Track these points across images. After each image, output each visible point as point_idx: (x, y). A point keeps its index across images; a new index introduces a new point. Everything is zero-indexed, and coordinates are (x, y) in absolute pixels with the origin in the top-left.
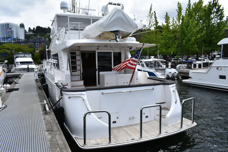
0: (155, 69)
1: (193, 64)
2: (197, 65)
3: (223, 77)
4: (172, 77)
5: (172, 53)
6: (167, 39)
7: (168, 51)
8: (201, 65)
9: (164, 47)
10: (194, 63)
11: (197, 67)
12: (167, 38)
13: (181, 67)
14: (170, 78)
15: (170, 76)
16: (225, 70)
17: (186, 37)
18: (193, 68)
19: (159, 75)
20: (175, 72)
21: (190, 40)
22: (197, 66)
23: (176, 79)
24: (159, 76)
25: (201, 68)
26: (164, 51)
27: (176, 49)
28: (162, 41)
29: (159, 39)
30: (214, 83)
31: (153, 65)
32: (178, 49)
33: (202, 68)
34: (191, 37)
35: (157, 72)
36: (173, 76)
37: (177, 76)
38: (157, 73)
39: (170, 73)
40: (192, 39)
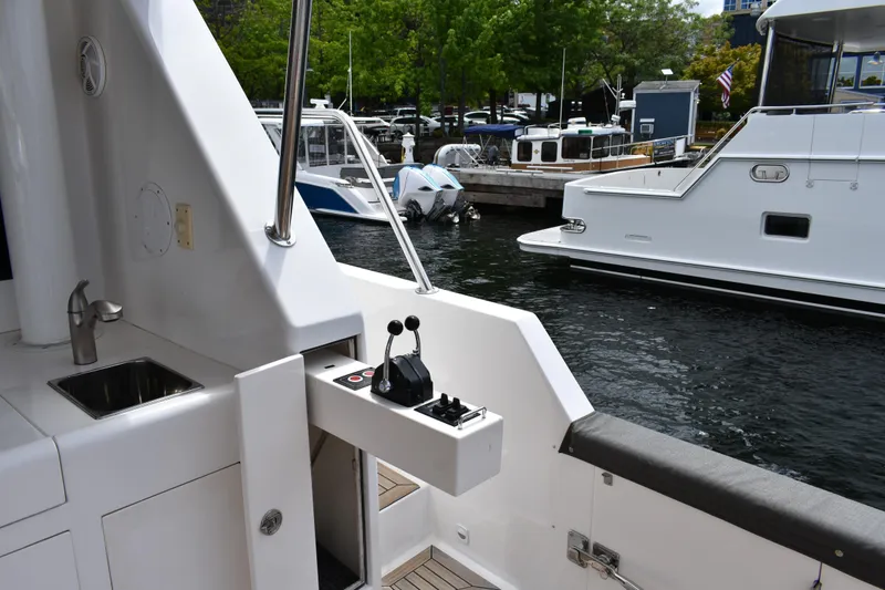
0: (338, 168)
1: (515, 144)
2: (537, 147)
3: (787, 226)
4: (433, 211)
5: (398, 88)
6: (375, 20)
7: (378, 79)
8: (555, 144)
9: (363, 58)
10: (523, 137)
11: (536, 158)
12: (373, 13)
13: (458, 154)
14: (422, 215)
15: (426, 204)
16: (810, 185)
17: (460, 12)
18: (514, 160)
19: (365, 202)
20: (448, 187)
21: (472, 30)
22: (537, 152)
23: (457, 220)
24: (365, 209)
25: (555, 159)
26: (361, 76)
27: (415, 72)
28: (351, 30)
29: (335, 18)
30: (734, 263)
31: (325, 148)
32: (422, 73)
33: (560, 159)
34: (478, 15)
35: (355, 184)
36: (438, 207)
37: (459, 204)
38: (356, 191)
39: (426, 189)
40: (485, 25)
